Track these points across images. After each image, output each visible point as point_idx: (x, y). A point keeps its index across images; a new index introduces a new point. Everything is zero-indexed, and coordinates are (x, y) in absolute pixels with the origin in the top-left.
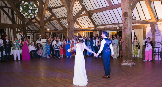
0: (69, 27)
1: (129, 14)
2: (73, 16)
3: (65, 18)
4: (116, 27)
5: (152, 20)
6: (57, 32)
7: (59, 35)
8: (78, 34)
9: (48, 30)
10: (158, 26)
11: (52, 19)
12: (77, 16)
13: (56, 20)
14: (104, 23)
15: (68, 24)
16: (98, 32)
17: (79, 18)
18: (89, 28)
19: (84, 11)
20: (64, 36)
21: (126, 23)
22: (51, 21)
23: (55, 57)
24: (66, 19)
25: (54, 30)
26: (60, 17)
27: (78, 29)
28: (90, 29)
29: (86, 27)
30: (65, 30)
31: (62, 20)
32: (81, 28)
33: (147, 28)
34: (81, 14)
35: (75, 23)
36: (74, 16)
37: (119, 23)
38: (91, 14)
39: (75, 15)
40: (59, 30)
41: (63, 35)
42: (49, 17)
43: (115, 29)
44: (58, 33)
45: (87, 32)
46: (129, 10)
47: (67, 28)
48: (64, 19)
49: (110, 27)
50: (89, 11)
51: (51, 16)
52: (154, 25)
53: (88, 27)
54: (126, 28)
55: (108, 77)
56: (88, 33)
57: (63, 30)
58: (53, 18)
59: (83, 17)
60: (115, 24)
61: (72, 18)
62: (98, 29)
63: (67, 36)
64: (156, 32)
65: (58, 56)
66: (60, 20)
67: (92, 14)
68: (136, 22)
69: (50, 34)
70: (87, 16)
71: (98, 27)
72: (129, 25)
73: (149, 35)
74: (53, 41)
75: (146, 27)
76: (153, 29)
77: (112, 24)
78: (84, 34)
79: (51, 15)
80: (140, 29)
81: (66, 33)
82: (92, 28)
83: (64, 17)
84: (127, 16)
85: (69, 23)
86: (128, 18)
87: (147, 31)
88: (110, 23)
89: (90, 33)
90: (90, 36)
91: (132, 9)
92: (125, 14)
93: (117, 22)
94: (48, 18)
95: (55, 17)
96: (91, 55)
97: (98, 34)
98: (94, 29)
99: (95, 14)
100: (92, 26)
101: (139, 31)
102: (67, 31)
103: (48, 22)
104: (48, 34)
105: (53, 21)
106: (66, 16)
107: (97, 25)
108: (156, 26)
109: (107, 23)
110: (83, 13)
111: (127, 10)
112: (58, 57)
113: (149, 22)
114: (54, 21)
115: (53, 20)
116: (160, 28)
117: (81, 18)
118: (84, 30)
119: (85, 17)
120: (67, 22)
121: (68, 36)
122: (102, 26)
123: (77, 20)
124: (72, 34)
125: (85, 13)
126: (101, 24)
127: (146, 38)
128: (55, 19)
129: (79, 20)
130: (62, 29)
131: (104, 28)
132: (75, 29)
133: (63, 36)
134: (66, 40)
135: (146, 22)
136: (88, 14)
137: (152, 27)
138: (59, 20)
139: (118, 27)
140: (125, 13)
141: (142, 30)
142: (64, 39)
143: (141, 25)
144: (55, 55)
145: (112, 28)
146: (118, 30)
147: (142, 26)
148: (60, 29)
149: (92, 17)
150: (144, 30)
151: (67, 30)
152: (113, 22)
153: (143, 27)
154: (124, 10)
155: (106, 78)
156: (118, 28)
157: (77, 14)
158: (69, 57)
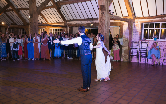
0: (31, 20)
1: (106, 8)
2: (36, 6)
3: (26, 9)
4: (90, 24)
5: (129, 17)
6: (15, 26)
7: (19, 30)
8: (44, 30)
9: (3, 23)
10: (135, 25)
11: (8, 9)
12: (42, 6)
13: (14, 12)
14: (75, 18)
15: (29, 17)
16: (68, 28)
17: (44, 10)
18: (57, 23)
19: (51, 2)
20: (26, 33)
21: (104, 18)
22: (7, 13)
23: (13, 59)
24: (28, 11)
25: (12, 24)
26: (19, 7)
27: (44, 23)
28: (58, 25)
29: (53, 22)
30: (26, 24)
31: (22, 12)
32: (46, 22)
33: (124, 26)
34: (47, 6)
35: (39, 16)
36: (38, 6)
37: (92, 19)
38: (59, 6)
39: (40, 6)
40: (18, 24)
41: (24, 31)
42: (4, 6)
43: (88, 25)
44: (17, 28)
45: (55, 28)
46: (107, 3)
47: (29, 22)
48: (25, 11)
49: (82, 23)
50: (57, 2)
51: (7, 5)
52: (132, 23)
53: (55, 22)
54: (103, 25)
55: (88, 90)
56: (56, 30)
57: (24, 25)
58: (10, 8)
59: (49, 9)
60: (88, 19)
61: (35, 9)
62: (68, 25)
63: (29, 32)
64: (134, 31)
65: (16, 57)
66: (20, 12)
67: (61, 6)
68: (114, 17)
69: (6, 29)
70: (54, 8)
71: (68, 23)
72: (106, 21)
73: (126, 34)
74: (10, 37)
75: (123, 24)
76: (130, 27)
77: (85, 20)
78: (51, 31)
79: (7, 3)
80: (116, 27)
81: (27, 28)
82: (61, 23)
83: (24, 7)
84: (105, 10)
85: (31, 15)
86: (106, 12)
87: (123, 30)
88: (82, 18)
89: (58, 29)
90: (59, 33)
91: (109, 2)
92: (102, 8)
93: (90, 17)
94: (2, 7)
95: (13, 7)
96: (59, 57)
97: (68, 31)
98: (63, 24)
99: (64, 6)
100: (61, 21)
101: (115, 29)
102: (29, 26)
103: (3, 13)
104: (4, 28)
105: (9, 12)
106: (27, 6)
107: (67, 20)
108: (133, 24)
109: (79, 18)
110: (49, 4)
111: (104, 3)
112: (16, 59)
113: (127, 19)
114: (11, 12)
115: (10, 10)
116: (137, 26)
117: (47, 10)
118: (50, 26)
119: (52, 9)
120: (28, 14)
121: (31, 32)
122: (72, 22)
123: (42, 12)
124: (35, 29)
125: (52, 4)
126: (72, 19)
127: (123, 38)
128: (12, 10)
129: (44, 12)
130: (23, 23)
131: (75, 23)
132: (39, 23)
133: (24, 33)
134: (28, 37)
135: (124, 19)
136: (55, 6)
137: (130, 25)
138: (18, 11)
139: (92, 23)
140: (102, 5)
141: (119, 28)
142: (25, 36)
143: (117, 22)
144: (12, 57)
145: (84, 24)
146: (92, 26)
147: (119, 23)
148: (20, 23)
149: (60, 10)
150: (121, 28)
151: (28, 24)
152: (86, 18)
153: (119, 25)
154: (101, 2)
155: (85, 92)
156: (92, 25)
157: (41, 4)
158: (32, 59)
